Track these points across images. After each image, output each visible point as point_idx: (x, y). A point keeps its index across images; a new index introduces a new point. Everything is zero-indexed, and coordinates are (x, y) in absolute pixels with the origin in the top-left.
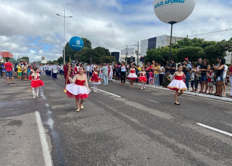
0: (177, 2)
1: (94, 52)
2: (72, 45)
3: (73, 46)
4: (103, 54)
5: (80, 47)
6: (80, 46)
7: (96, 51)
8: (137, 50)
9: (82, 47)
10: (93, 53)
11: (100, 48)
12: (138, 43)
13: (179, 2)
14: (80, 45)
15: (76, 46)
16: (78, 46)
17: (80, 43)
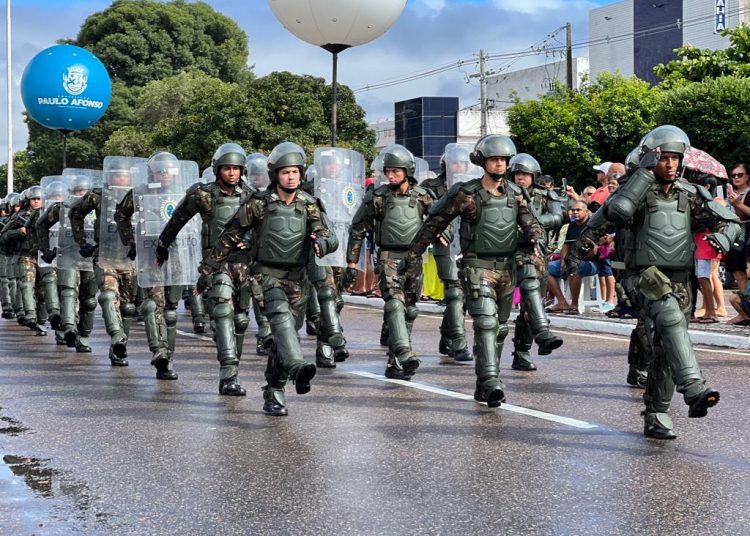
1: (240, 115)
2: (41, 101)
3: (45, 101)
4: (302, 123)
5: (90, 108)
6: (91, 104)
7: (249, 110)
9: (98, 105)
10: (231, 123)
11: (283, 79)
14: (84, 95)
15: (65, 101)
16: (74, 102)
17: (86, 86)
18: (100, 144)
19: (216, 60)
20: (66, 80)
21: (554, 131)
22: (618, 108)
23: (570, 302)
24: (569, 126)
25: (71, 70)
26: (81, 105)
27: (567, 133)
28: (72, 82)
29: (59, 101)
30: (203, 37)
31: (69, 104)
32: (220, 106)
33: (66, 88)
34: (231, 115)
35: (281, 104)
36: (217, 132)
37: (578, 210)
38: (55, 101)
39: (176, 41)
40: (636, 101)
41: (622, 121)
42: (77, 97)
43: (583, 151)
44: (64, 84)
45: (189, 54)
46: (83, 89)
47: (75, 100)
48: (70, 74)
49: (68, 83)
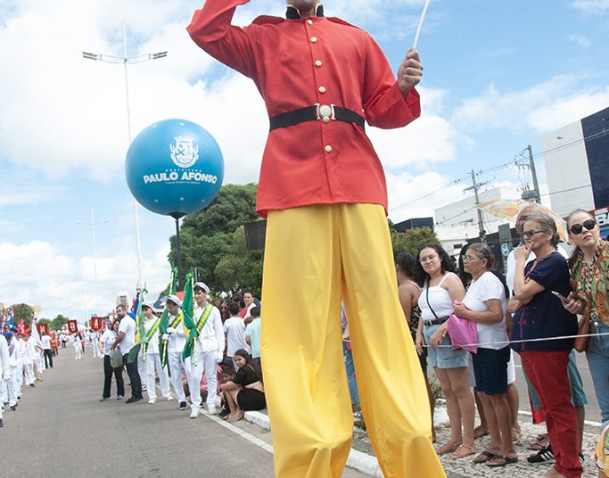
2: (147, 179)
3: (152, 178)
5: (203, 183)
8: (532, 188)
9: (211, 179)
12: (529, 148)
14: (195, 168)
15: (174, 176)
16: (185, 176)
17: (197, 157)
20: (174, 151)
25: (178, 140)
26: (193, 179)
28: (181, 152)
29: (168, 176)
31: (179, 179)
33: (175, 161)
38: (163, 176)
42: (188, 170)
44: (173, 157)
46: (194, 161)
47: (185, 173)
48: (178, 144)
49: (176, 155)
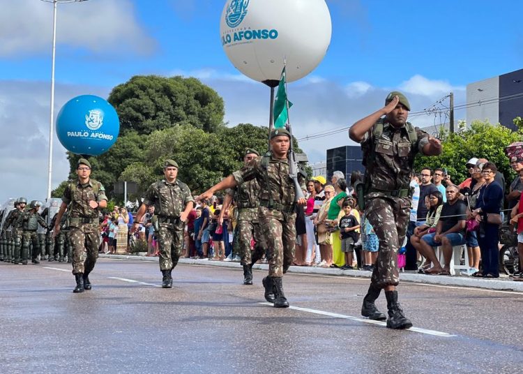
0: (259, 37)
1: (214, 153)
2: (69, 134)
3: (72, 134)
5: (104, 140)
6: (104, 136)
7: (221, 150)
9: (109, 137)
10: (208, 159)
11: (247, 129)
13: (263, 37)
14: (100, 130)
15: (86, 134)
16: (93, 135)
17: (101, 124)
18: (118, 175)
19: (201, 117)
20: (88, 119)
21: (438, 162)
22: (486, 146)
23: (443, 266)
24: (449, 158)
25: (91, 112)
26: (97, 137)
27: (448, 163)
28: (92, 121)
29: (82, 134)
30: (193, 102)
31: (89, 136)
32: (201, 147)
33: (87, 125)
34: (209, 153)
35: (245, 146)
36: (198, 165)
37: (451, 192)
38: (80, 134)
39: (174, 104)
40: (500, 142)
41: (489, 156)
42: (95, 132)
43: (459, 177)
44: (86, 122)
45: (182, 113)
46: (99, 126)
47: (93, 134)
48: (91, 115)
49: (89, 122)
